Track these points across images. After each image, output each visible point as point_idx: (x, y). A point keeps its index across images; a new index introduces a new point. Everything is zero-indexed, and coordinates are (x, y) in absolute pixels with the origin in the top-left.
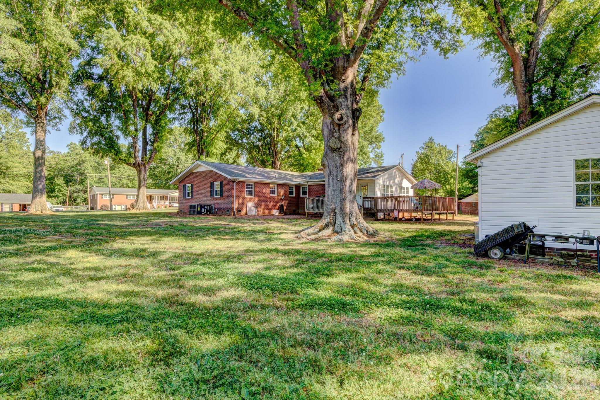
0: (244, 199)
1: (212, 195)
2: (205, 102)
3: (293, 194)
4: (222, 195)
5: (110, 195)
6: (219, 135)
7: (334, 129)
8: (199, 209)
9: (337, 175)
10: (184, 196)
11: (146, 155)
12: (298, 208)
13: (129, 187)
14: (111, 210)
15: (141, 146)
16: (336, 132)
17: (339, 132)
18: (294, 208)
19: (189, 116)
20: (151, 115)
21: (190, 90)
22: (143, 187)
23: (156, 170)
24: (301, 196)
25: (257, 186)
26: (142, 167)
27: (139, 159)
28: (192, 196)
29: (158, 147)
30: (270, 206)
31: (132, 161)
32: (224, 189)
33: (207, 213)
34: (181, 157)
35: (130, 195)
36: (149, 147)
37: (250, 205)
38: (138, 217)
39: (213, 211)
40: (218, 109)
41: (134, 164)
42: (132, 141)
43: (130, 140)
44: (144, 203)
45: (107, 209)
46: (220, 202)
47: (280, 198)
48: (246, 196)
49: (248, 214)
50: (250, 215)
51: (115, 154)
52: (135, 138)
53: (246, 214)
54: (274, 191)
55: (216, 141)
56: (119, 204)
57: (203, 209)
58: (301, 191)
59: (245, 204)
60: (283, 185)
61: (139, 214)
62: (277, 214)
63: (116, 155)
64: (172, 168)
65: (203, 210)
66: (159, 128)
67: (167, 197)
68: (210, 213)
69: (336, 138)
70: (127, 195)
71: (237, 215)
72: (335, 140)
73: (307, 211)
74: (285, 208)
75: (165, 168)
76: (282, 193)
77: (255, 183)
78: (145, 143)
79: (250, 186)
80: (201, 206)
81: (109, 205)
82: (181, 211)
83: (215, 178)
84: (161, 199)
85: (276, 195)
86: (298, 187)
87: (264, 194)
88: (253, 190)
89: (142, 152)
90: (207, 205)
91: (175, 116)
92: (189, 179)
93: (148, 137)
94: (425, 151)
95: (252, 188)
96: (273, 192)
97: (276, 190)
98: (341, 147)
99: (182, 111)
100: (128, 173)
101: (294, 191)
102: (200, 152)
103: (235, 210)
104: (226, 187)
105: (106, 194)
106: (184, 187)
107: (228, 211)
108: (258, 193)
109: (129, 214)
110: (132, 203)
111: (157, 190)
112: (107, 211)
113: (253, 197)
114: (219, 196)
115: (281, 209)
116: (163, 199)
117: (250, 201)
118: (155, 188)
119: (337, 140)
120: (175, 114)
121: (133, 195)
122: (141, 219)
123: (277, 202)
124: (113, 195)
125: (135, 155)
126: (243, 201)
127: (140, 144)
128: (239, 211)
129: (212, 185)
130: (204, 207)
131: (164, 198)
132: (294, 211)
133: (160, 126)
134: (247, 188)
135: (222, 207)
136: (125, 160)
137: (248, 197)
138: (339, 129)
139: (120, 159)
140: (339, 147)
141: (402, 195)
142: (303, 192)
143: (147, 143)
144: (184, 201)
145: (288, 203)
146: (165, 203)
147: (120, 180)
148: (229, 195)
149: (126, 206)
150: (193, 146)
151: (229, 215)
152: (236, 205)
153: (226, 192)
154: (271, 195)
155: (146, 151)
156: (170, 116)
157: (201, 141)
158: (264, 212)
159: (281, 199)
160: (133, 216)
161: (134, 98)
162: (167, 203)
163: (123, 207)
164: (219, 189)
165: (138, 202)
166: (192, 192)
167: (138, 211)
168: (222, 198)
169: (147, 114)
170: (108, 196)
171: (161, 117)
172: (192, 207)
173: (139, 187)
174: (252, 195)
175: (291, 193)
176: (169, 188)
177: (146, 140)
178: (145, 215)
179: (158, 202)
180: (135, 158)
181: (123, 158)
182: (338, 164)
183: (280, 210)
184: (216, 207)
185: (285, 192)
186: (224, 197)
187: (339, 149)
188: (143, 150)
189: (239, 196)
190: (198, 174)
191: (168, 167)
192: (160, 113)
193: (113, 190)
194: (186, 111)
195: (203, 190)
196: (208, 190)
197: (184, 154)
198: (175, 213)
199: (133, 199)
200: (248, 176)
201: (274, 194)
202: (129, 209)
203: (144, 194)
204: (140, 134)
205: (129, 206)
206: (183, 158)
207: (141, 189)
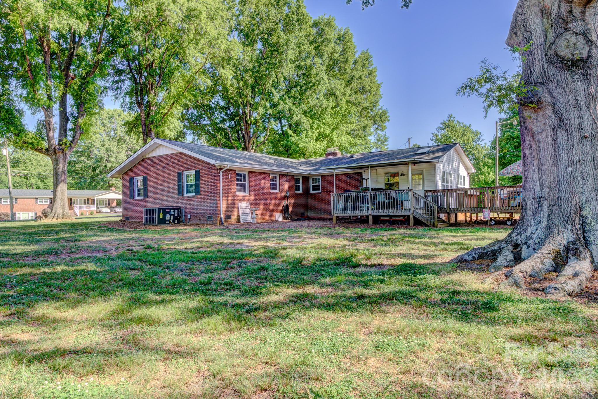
0: (234, 195)
1: (180, 192)
2: (152, 63)
3: (299, 190)
4: (198, 192)
5: (11, 198)
6: (174, 110)
7: (571, 12)
8: (161, 216)
9: (581, 124)
10: (132, 196)
11: (66, 136)
12: (307, 210)
13: (39, 188)
14: (13, 220)
15: (59, 123)
16: (575, 19)
17: (584, 21)
18: (302, 211)
19: (127, 84)
20: (73, 79)
21: (136, 34)
22: (62, 184)
23: (77, 166)
24: (311, 191)
25: (253, 177)
26: (61, 155)
27: (56, 142)
28: (145, 195)
29: (85, 124)
30: (271, 207)
31: (45, 145)
32: (202, 181)
33: (174, 221)
34: (111, 146)
35: (42, 198)
36: (70, 125)
37: (244, 206)
38: (57, 233)
39: (184, 218)
40: (172, 73)
41: (47, 150)
42: (43, 118)
43: (41, 115)
44: (64, 209)
45: (7, 219)
46: (195, 203)
47: (284, 194)
48: (238, 193)
49: (242, 221)
50: (245, 223)
51: (15, 134)
52: (48, 109)
53: (239, 221)
54: (276, 185)
55: (170, 118)
56: (26, 210)
57: (168, 215)
58: (311, 184)
59: (236, 206)
60: (287, 176)
61: (56, 226)
62: (280, 219)
63: (17, 135)
64: (100, 162)
65: (168, 217)
66: (87, 96)
67: (93, 201)
68: (179, 222)
69: (576, 34)
70: (36, 199)
71: (225, 224)
72: (573, 39)
73: (335, 213)
74: (290, 209)
75: (91, 162)
76: (286, 186)
77: (249, 172)
78: (64, 118)
79: (241, 177)
80: (164, 210)
81: (9, 212)
82: (127, 219)
83: (186, 165)
84: (85, 203)
85: (277, 191)
86: (306, 179)
87: (262, 188)
88: (247, 183)
89: (60, 133)
90: (174, 209)
91: (108, 85)
92: (139, 169)
93: (69, 109)
94: (445, 132)
95: (245, 180)
96: (273, 187)
97: (277, 183)
98: (589, 56)
99: (117, 78)
100: (37, 171)
101: (301, 184)
102: (147, 134)
103: (222, 216)
104: (205, 179)
105: (6, 198)
106: (132, 180)
107: (210, 217)
108: (254, 188)
109: (40, 226)
110: (44, 210)
111: (78, 191)
112: (6, 221)
113: (247, 194)
114: (194, 194)
115: (285, 211)
116: (88, 203)
117: (243, 199)
118: (76, 189)
119: (581, 38)
120: (108, 81)
121: (46, 199)
122: (62, 235)
123: (280, 201)
124: (16, 199)
125: (48, 136)
126: (234, 200)
127: (56, 121)
128: (228, 217)
129: (180, 175)
130: (169, 213)
131: (89, 201)
132: (303, 214)
133: (87, 92)
134: (237, 180)
135: (200, 211)
136: (32, 143)
137: (240, 194)
138: (583, 13)
139: (25, 142)
140: (585, 56)
141: (460, 186)
142: (313, 186)
143: (68, 119)
144: (132, 203)
145: (294, 203)
146: (91, 207)
147: (27, 179)
148: (211, 192)
149: (36, 214)
150: (136, 126)
151: (213, 224)
152: (223, 206)
153: (205, 187)
154: (272, 191)
155: (65, 131)
156: (100, 82)
157: (148, 117)
158: (263, 216)
159: (285, 196)
160: (49, 230)
161: (46, 50)
162: (94, 208)
163: (31, 215)
164: (193, 182)
165: (55, 207)
166: (145, 190)
167: (54, 221)
168: (198, 197)
169: (67, 76)
170: (9, 201)
171: (88, 79)
172: (149, 212)
173: (56, 184)
174: (245, 191)
175: (297, 188)
176: (95, 188)
177: (66, 114)
178: (68, 227)
179: (81, 208)
180: (49, 141)
181: (30, 141)
182: (582, 97)
183: (284, 213)
184: (188, 211)
185: (289, 186)
186: (202, 196)
187: (585, 61)
188: (60, 129)
189: (227, 193)
190: (155, 160)
191: (93, 160)
192: (86, 74)
193: (16, 193)
194: (123, 77)
195: (165, 186)
196: (174, 185)
197: (116, 143)
198: (117, 222)
199: (44, 204)
200: (238, 160)
201: (276, 189)
202: (40, 217)
203: (63, 195)
204: (56, 107)
205: (39, 214)
206: (115, 149)
207: (59, 188)
